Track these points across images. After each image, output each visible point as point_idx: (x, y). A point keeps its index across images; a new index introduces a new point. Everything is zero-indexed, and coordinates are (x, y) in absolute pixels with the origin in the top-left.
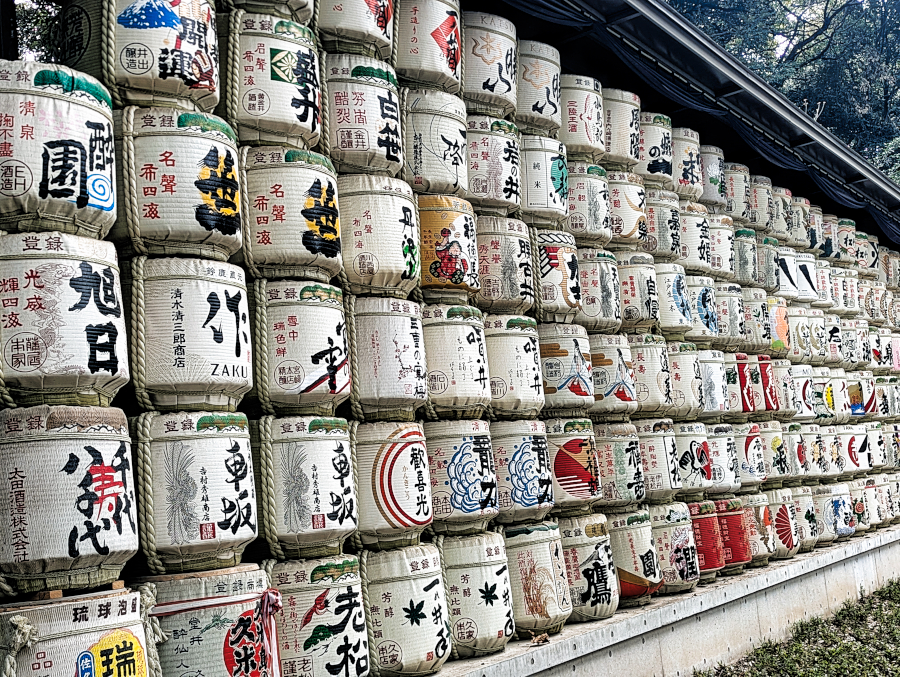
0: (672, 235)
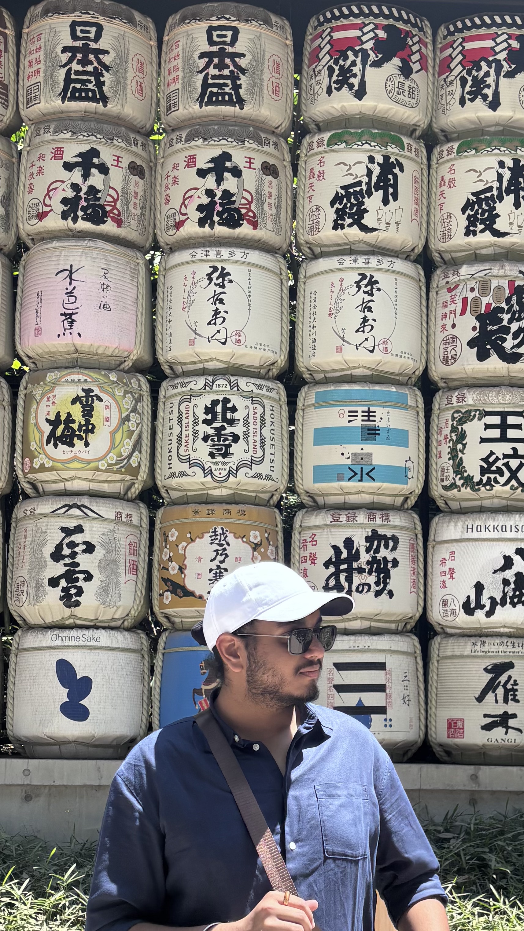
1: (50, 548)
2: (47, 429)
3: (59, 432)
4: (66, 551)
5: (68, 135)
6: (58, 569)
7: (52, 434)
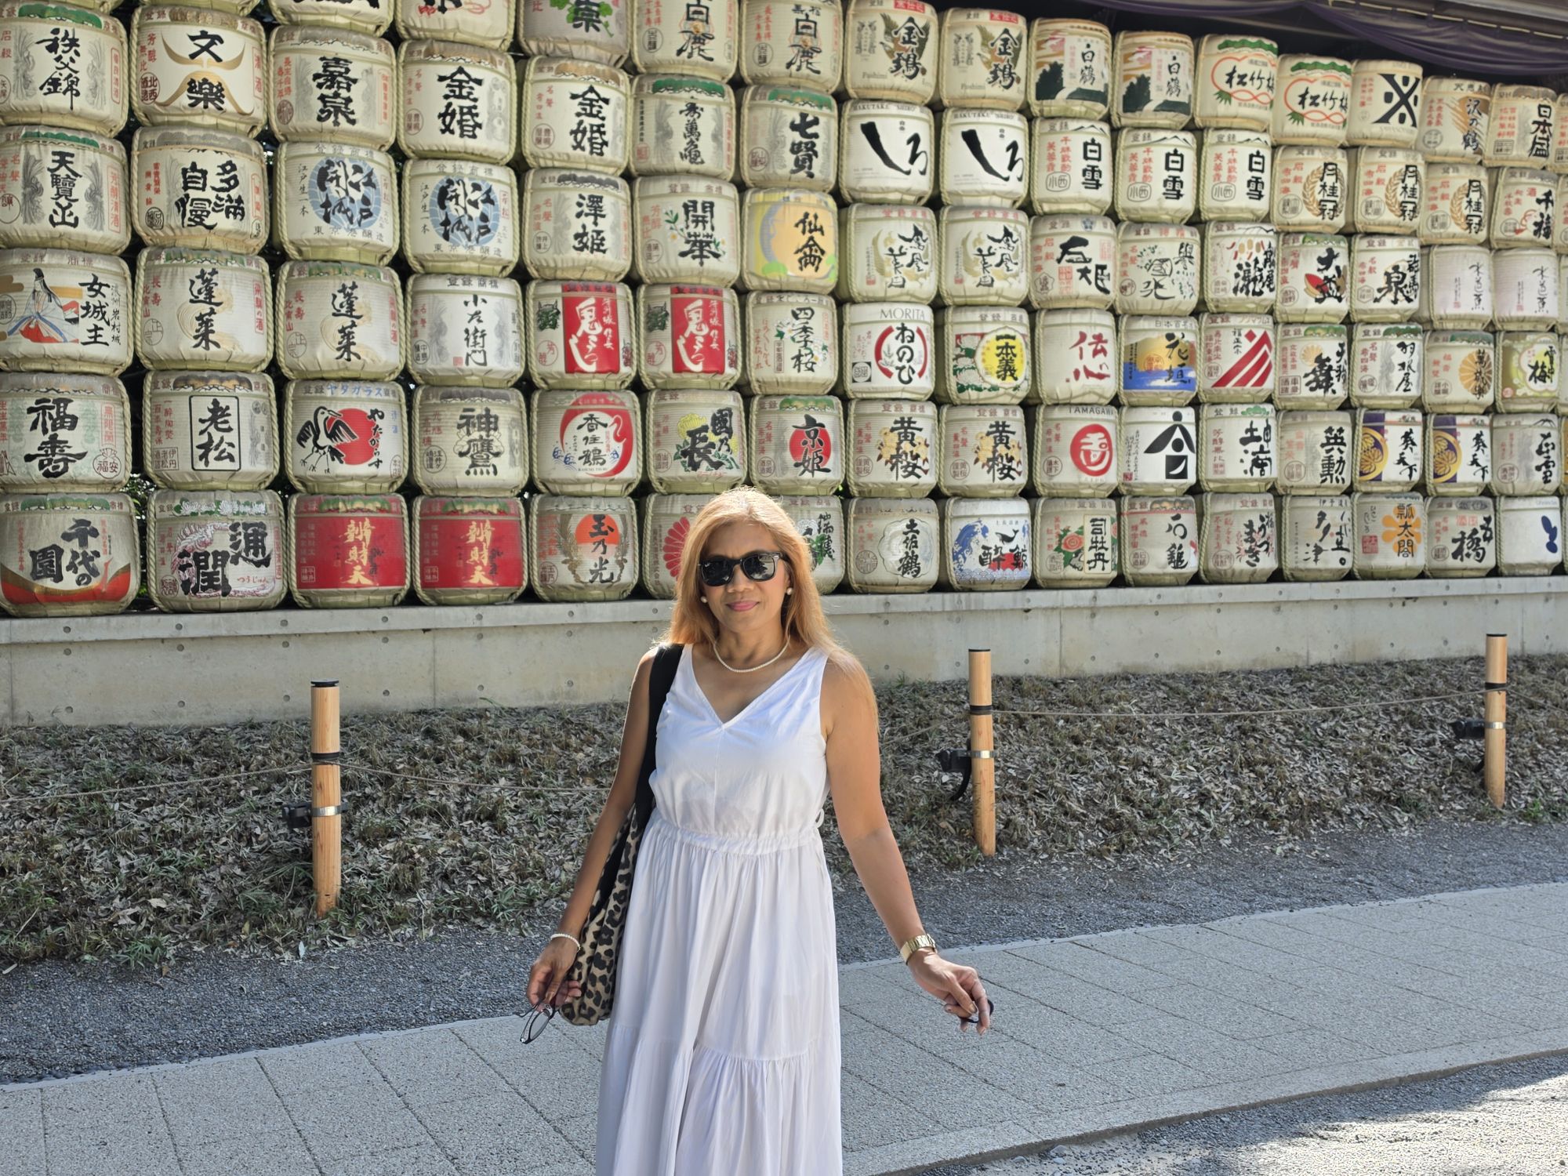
0: (322, 98)
1: (1535, 447)
2: (1530, 371)
3: (1538, 373)
4: (1544, 449)
5: (1538, 181)
6: (1541, 460)
7: (1533, 374)
